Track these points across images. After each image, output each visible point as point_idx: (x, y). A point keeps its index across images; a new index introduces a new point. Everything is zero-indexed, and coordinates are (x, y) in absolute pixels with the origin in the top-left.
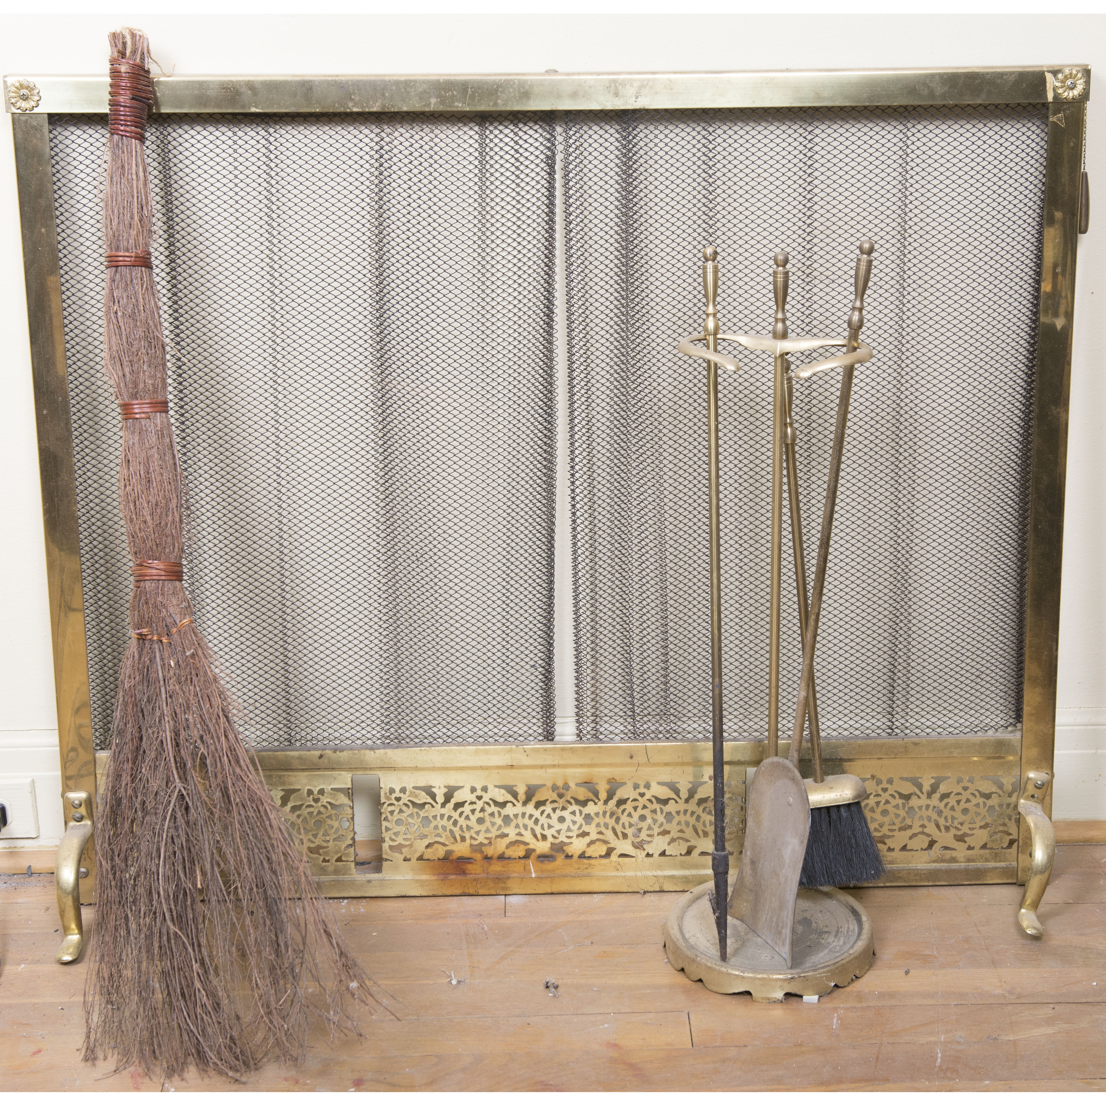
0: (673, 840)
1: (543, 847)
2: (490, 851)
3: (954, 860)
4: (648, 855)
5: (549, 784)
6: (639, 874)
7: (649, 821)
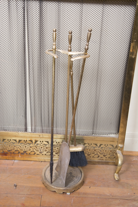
0: (47, 152)
1: (22, 152)
2: (11, 152)
3: (103, 160)
4: (42, 155)
5: (23, 140)
6: (41, 158)
7: (43, 148)
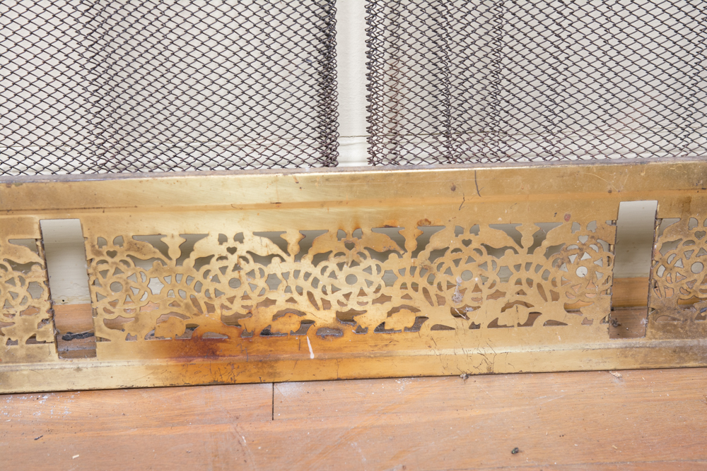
0: (508, 305)
1: (325, 318)
2: (249, 324)
4: (474, 326)
5: (333, 230)
6: (460, 352)
7: (476, 279)
